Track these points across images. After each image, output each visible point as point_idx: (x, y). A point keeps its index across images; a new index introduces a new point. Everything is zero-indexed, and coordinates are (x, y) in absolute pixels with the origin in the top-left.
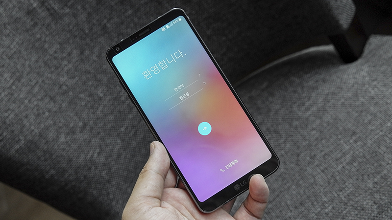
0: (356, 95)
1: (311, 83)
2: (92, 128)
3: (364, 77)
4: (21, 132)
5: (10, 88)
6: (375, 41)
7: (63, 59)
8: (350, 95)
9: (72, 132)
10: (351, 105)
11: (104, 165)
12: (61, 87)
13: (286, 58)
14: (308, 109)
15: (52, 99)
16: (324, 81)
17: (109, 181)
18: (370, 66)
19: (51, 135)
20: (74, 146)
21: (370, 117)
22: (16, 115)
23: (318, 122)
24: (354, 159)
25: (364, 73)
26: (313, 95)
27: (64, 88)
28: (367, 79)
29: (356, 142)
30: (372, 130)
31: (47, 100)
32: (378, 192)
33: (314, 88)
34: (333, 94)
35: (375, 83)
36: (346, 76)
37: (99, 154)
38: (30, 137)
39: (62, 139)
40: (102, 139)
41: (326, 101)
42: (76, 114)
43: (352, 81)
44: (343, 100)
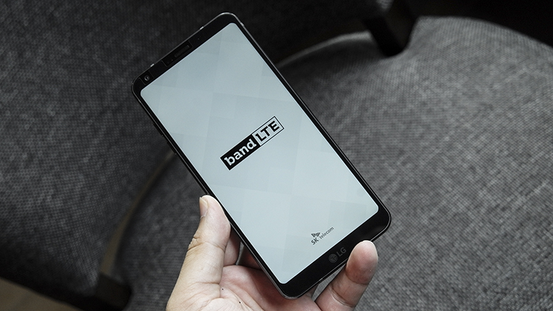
0: (402, 101)
1: (342, 85)
2: (41, 162)
3: (412, 75)
6: (425, 25)
8: (394, 100)
9: (14, 167)
10: (396, 114)
11: (62, 211)
13: (307, 52)
14: (339, 122)
16: (359, 82)
17: (70, 234)
18: (419, 60)
20: (17, 188)
21: (421, 130)
23: (353, 138)
24: (402, 187)
25: (411, 70)
26: (346, 101)
28: (416, 77)
29: (404, 164)
30: (425, 148)
32: (436, 230)
33: (347, 93)
34: (372, 99)
35: (427, 83)
36: (387, 75)
37: (54, 196)
40: (57, 175)
41: (364, 109)
42: (18, 142)
43: (396, 82)
44: (385, 108)
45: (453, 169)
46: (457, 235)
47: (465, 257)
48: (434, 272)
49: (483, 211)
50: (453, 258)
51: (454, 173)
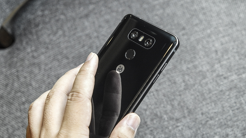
10: (187, 8)
21: (197, 21)
32: (188, 75)
45: (206, 48)
46: (198, 81)
47: (198, 93)
48: (180, 95)
49: (215, 75)
50: (192, 92)
51: (207, 50)
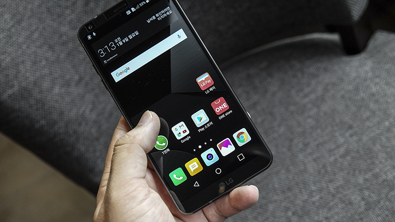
0: (357, 89)
1: (312, 70)
2: (87, 84)
3: (367, 72)
4: (16, 77)
5: (9, 30)
6: (380, 37)
7: (67, 7)
8: (351, 87)
9: (67, 84)
12: (61, 36)
13: (288, 41)
14: (306, 96)
15: (51, 48)
16: (326, 70)
18: (374, 62)
19: (46, 84)
20: (68, 99)
22: (13, 59)
23: (315, 110)
24: (347, 153)
25: (367, 68)
26: (313, 82)
27: (64, 38)
28: (370, 75)
29: (351, 136)
30: (369, 127)
31: (45, 48)
33: (315, 76)
34: (334, 84)
35: (377, 80)
36: (348, 69)
37: (91, 110)
38: (24, 84)
39: (57, 90)
40: (96, 96)
41: (326, 90)
42: (74, 67)
43: (353, 75)
44: (342, 92)
